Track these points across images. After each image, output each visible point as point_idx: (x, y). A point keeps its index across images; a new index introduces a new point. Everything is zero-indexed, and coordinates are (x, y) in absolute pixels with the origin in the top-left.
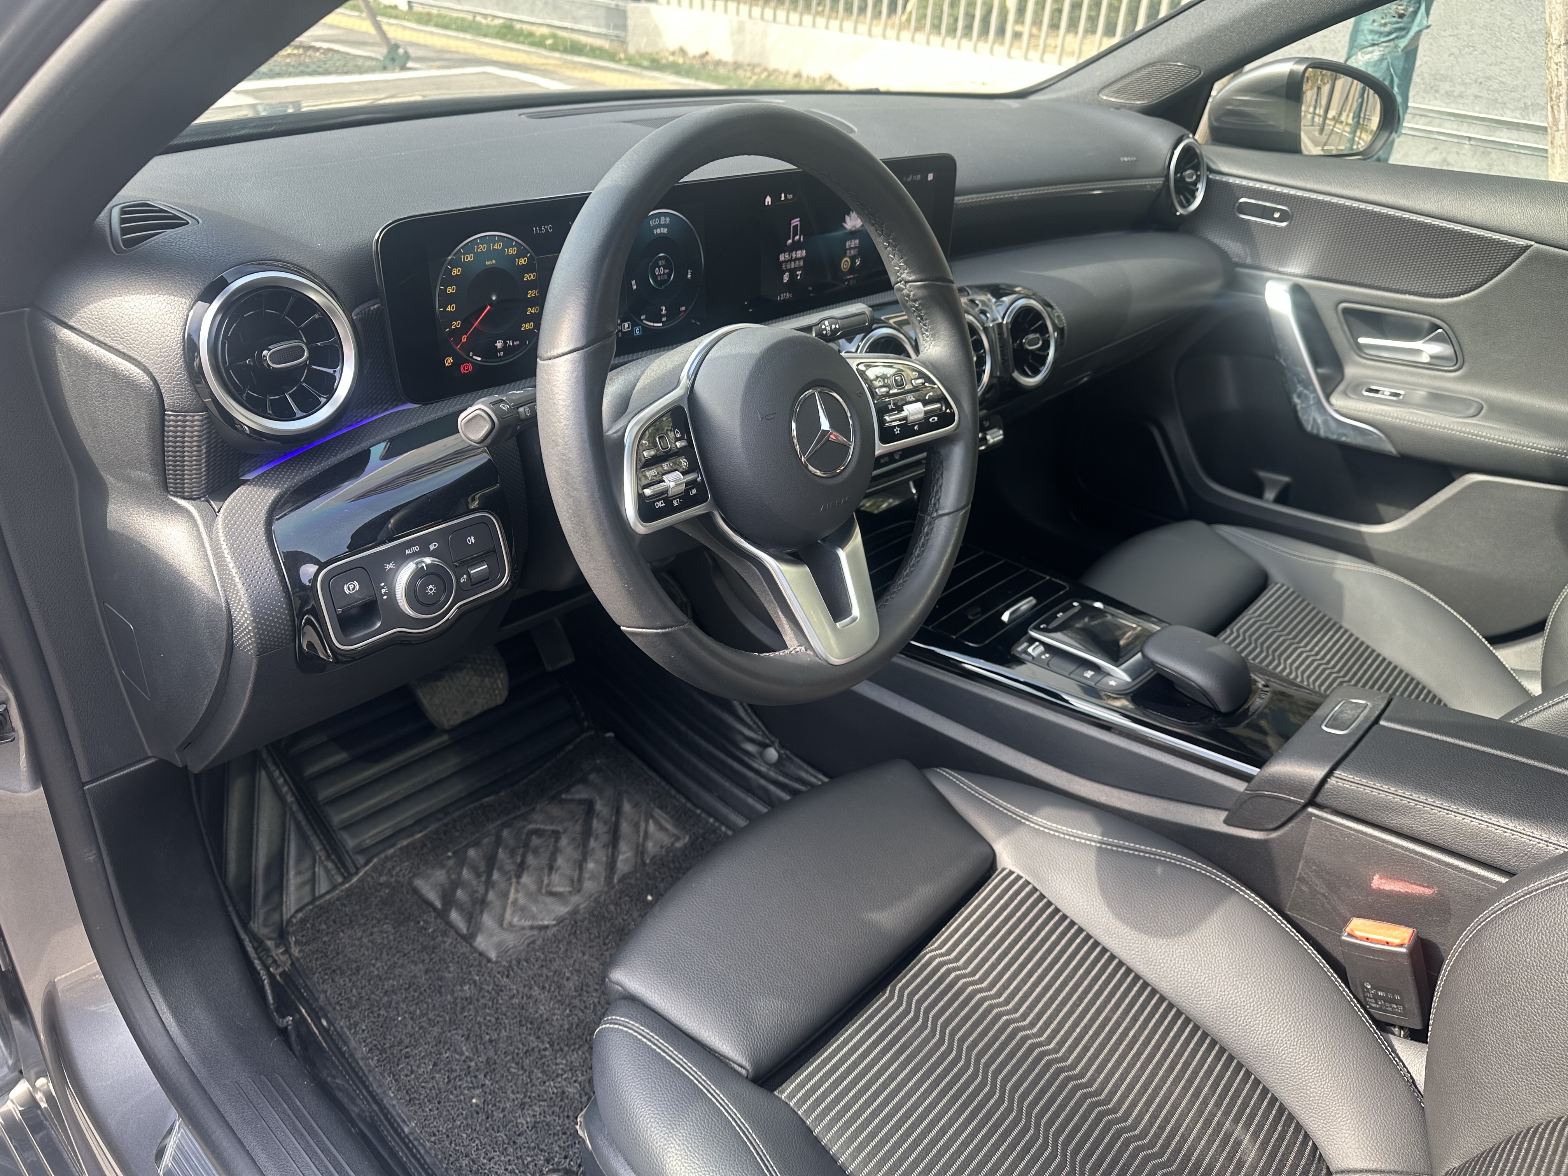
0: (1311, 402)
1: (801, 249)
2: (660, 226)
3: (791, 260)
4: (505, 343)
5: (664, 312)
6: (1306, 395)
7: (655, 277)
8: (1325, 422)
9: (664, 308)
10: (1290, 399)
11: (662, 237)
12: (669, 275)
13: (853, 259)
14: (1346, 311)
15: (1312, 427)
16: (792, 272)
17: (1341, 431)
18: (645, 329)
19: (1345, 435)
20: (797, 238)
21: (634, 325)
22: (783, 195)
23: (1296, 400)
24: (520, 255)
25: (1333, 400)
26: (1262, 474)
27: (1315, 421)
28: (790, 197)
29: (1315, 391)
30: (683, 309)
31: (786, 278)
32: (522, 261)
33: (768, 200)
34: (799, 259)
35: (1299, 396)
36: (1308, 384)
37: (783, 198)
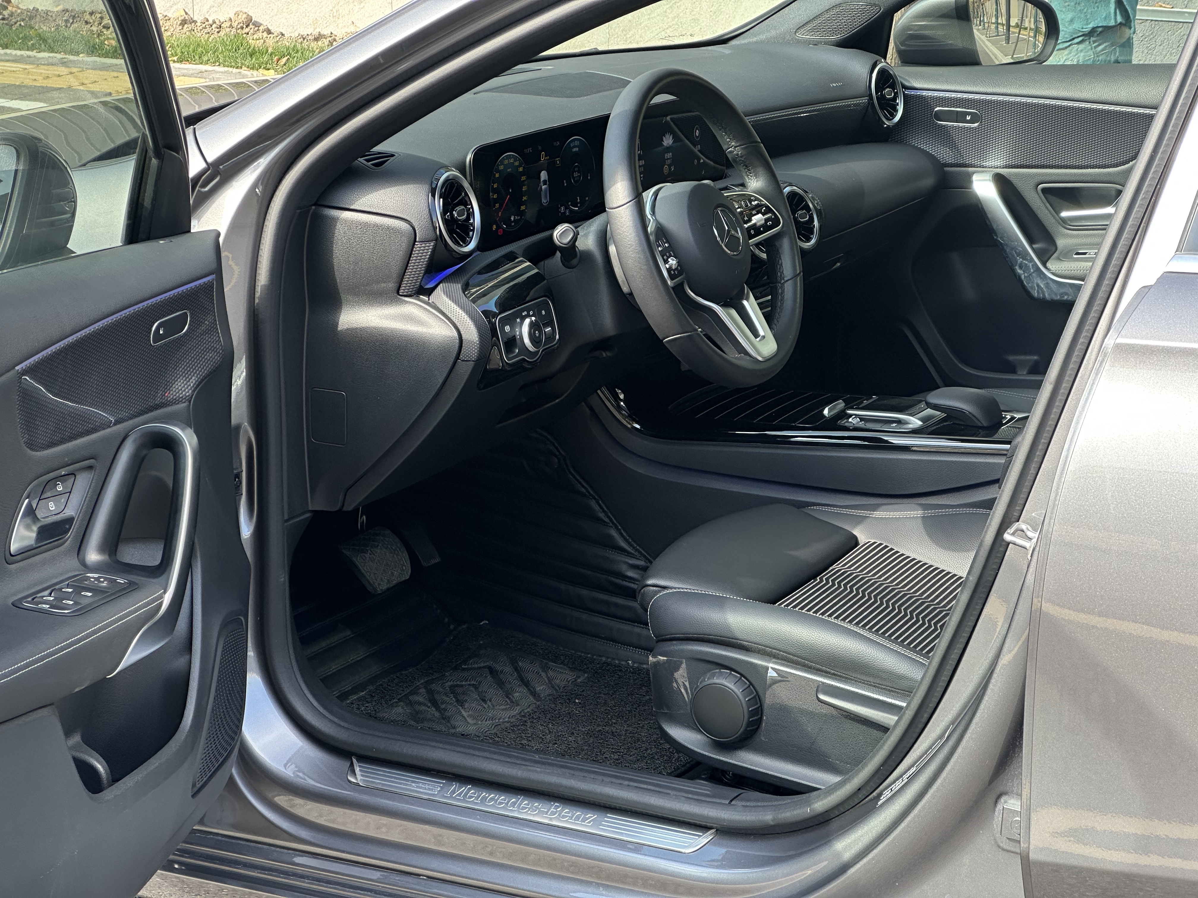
0: (1032, 271)
2: (575, 147)
4: (515, 218)
5: (579, 200)
6: (1026, 264)
7: (574, 178)
8: (1047, 285)
9: (578, 198)
10: (1013, 271)
11: (576, 153)
12: (580, 177)
13: (670, 166)
14: (1044, 190)
15: (1038, 292)
17: (1062, 291)
18: (571, 211)
19: (1066, 294)
21: (566, 208)
23: (1019, 271)
24: (520, 166)
25: (1049, 265)
26: (1011, 358)
27: (1038, 286)
29: (1032, 260)
30: (587, 198)
32: (521, 169)
35: (1021, 267)
36: (1024, 255)
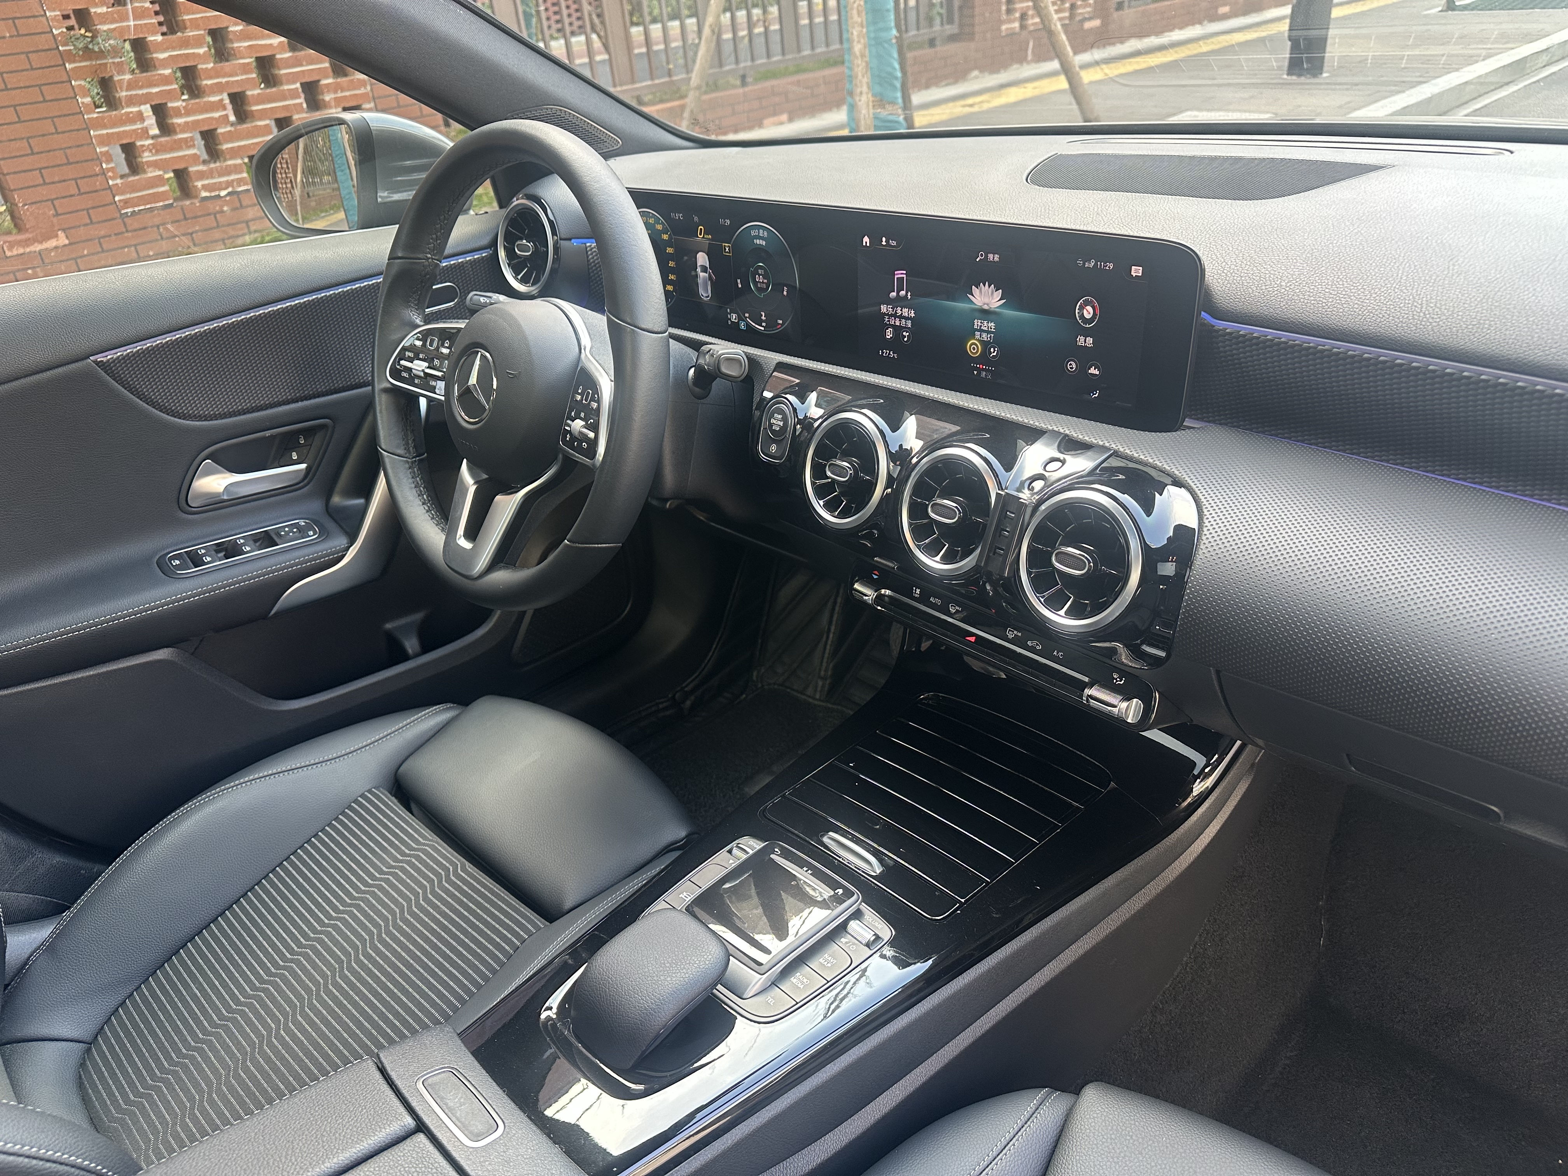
1: (910, 308)
2: (760, 238)
3: (895, 316)
5: (763, 318)
9: (763, 314)
11: (760, 248)
12: (767, 285)
13: (985, 344)
16: (898, 330)
18: (748, 326)
20: (903, 293)
21: (740, 319)
22: (884, 239)
24: (664, 232)
28: (894, 243)
30: (780, 322)
31: (889, 334)
32: (666, 237)
33: (866, 239)
34: (907, 318)
37: (884, 243)
